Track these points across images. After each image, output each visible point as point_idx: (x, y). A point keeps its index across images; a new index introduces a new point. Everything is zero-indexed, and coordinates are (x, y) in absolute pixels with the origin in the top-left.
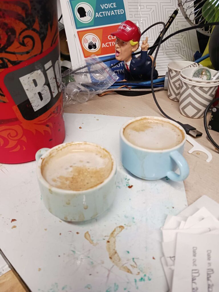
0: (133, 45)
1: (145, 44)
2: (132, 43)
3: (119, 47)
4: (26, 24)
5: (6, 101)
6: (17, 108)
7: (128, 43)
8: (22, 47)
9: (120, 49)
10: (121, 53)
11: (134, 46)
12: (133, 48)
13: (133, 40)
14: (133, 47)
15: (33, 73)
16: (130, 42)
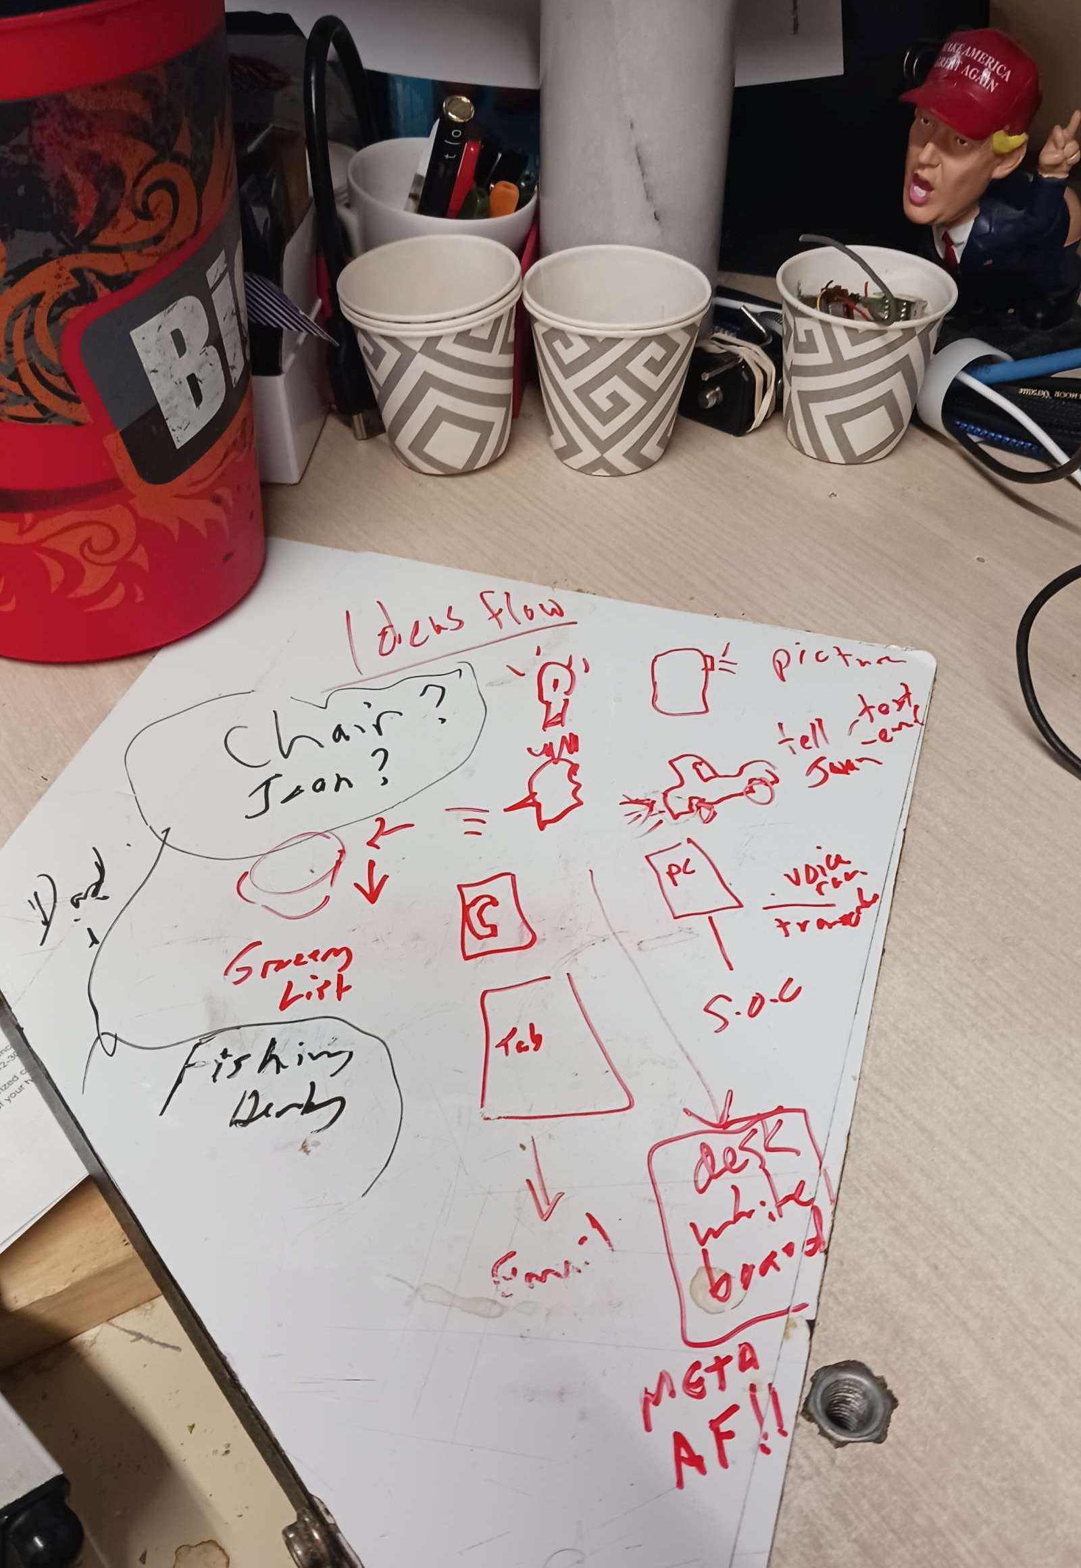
0: (1006, 150)
1: (1063, 149)
3: (936, 161)
4: (154, 146)
5: (82, 421)
6: (120, 439)
8: (142, 222)
9: (937, 168)
10: (941, 191)
11: (1006, 156)
12: (999, 165)
14: (999, 161)
15: (172, 309)
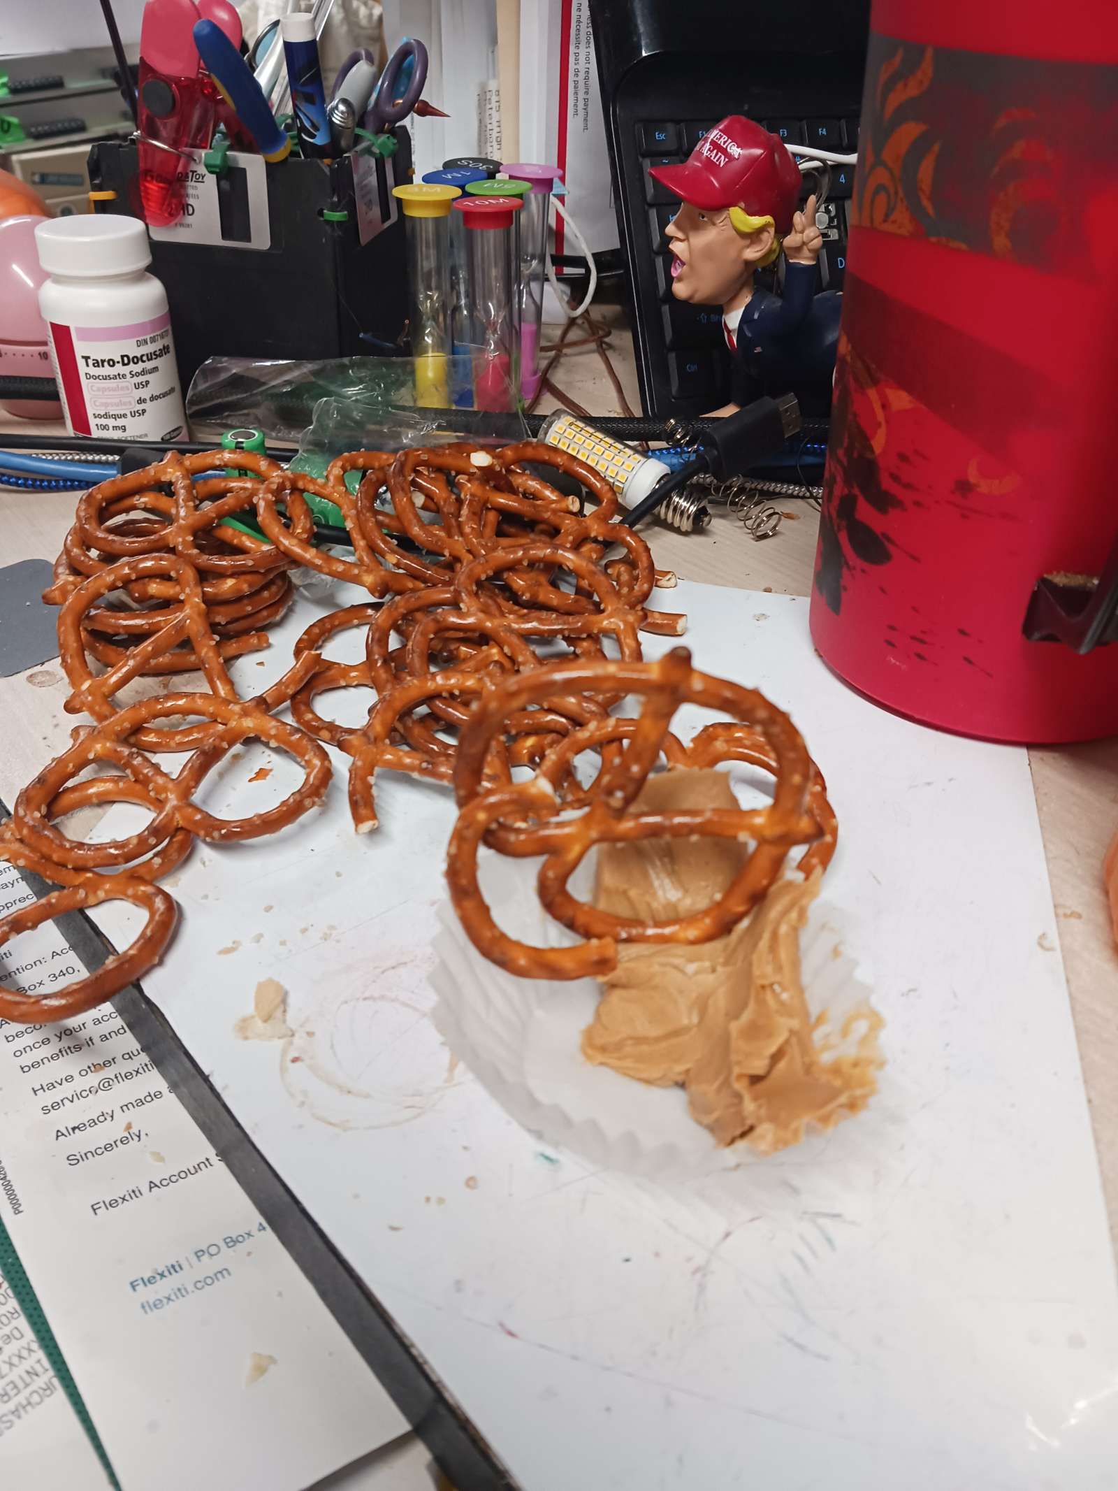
0: (747, 230)
1: (802, 232)
2: (739, 217)
3: (680, 235)
7: (720, 219)
9: (686, 243)
10: (692, 267)
11: (753, 236)
12: (748, 247)
13: (742, 205)
14: (748, 242)
16: (729, 217)
